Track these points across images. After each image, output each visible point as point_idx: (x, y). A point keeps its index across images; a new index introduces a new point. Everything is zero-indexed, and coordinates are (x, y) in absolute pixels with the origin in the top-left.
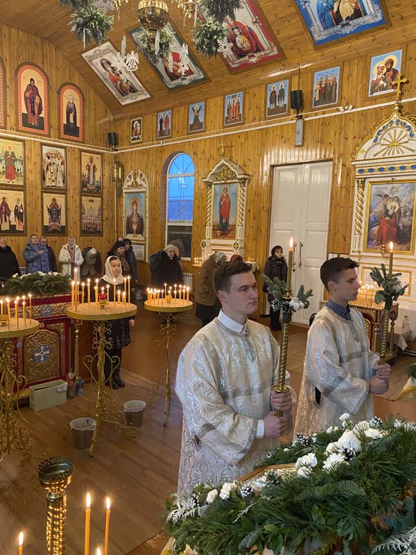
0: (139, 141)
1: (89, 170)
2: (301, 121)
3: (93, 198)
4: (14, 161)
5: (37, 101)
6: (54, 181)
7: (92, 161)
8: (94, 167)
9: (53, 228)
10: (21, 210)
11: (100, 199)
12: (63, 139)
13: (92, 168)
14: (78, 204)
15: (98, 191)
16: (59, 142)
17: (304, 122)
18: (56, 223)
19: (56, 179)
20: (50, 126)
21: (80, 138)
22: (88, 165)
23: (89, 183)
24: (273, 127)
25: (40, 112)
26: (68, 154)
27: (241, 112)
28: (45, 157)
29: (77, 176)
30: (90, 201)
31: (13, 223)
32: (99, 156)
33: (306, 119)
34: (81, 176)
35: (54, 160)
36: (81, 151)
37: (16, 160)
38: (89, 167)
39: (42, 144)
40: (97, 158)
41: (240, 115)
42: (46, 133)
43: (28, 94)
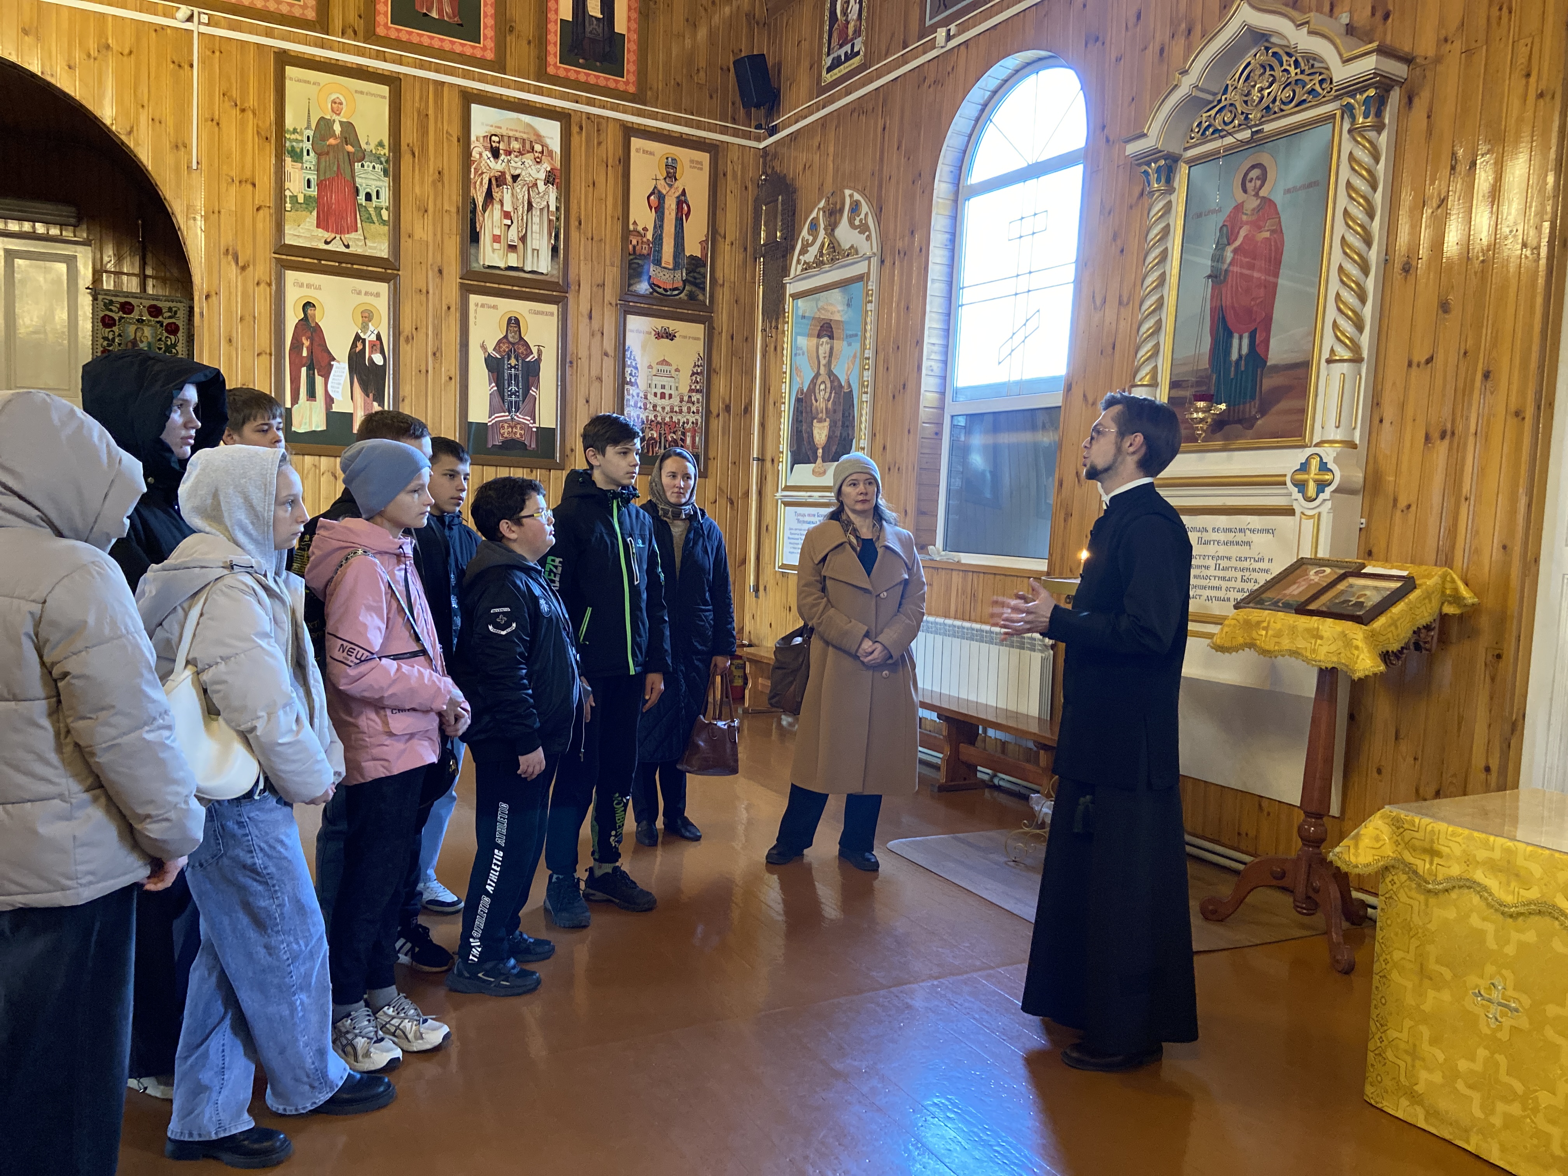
0: (855, 62)
1: (659, 210)
3: (673, 325)
4: (352, 159)
6: (512, 248)
7: (671, 175)
8: (681, 200)
10: (378, 359)
11: (698, 330)
12: (555, 80)
13: (670, 205)
14: (609, 345)
15: (692, 297)
16: (539, 91)
18: (520, 417)
19: (523, 239)
20: (505, 27)
21: (628, 81)
22: (655, 191)
23: (658, 262)
26: (575, 140)
29: (611, 232)
30: (659, 336)
31: (342, 405)
32: (704, 157)
34: (627, 233)
35: (515, 165)
36: (629, 131)
37: (362, 156)
38: (661, 198)
39: (469, 98)
40: (696, 165)
42: (490, 55)
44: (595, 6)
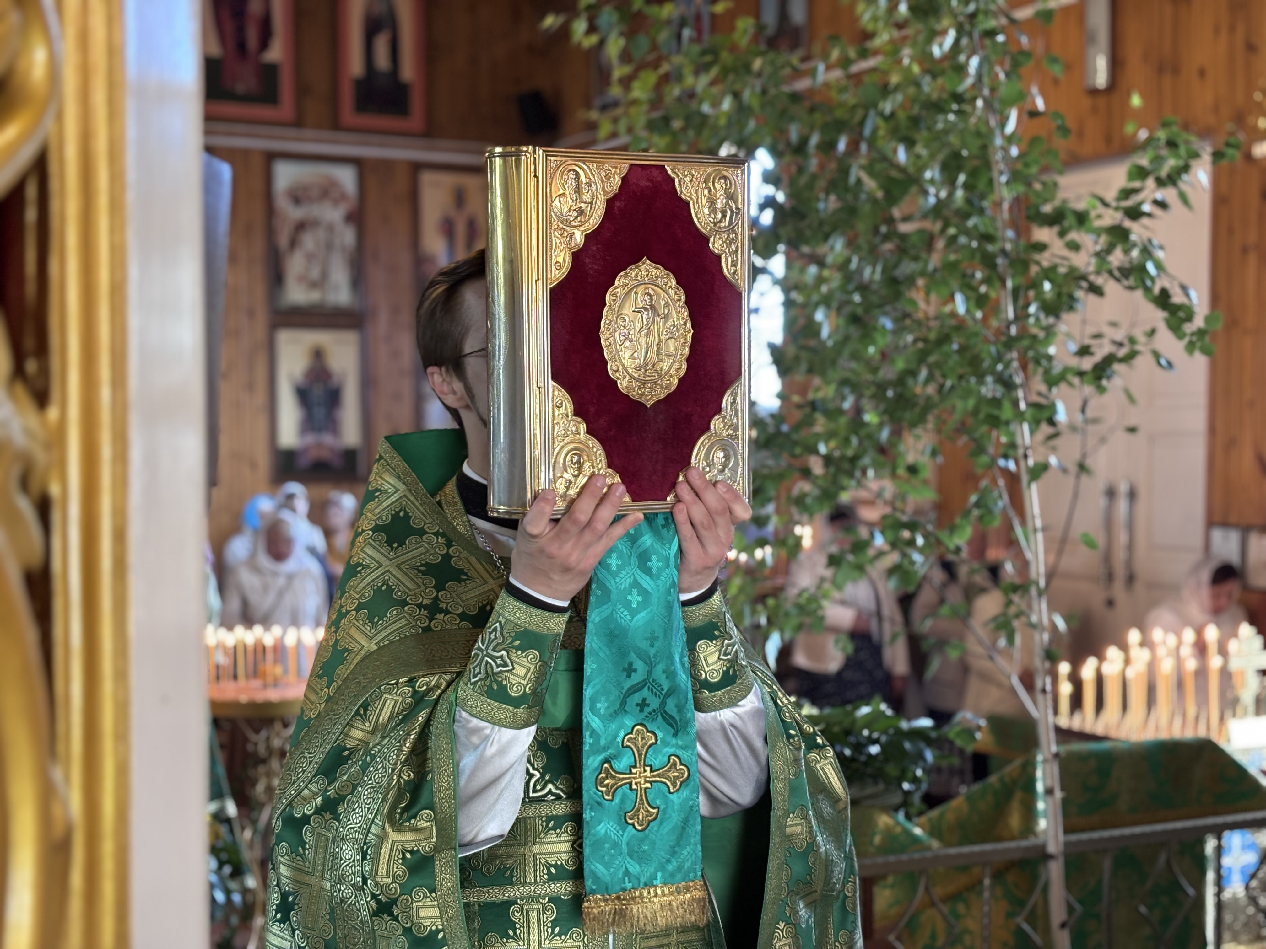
1: (450, 233)
6: (314, 285)
7: (460, 205)
9: (313, 455)
12: (348, 130)
13: (461, 230)
14: (405, 364)
16: (335, 142)
18: (326, 438)
19: (325, 275)
20: (301, 91)
21: (416, 120)
22: (446, 220)
25: (264, 46)
28: (282, 203)
29: (406, 259)
35: (315, 210)
36: (417, 167)
38: (452, 223)
39: (271, 157)
42: (289, 115)
44: (382, 61)
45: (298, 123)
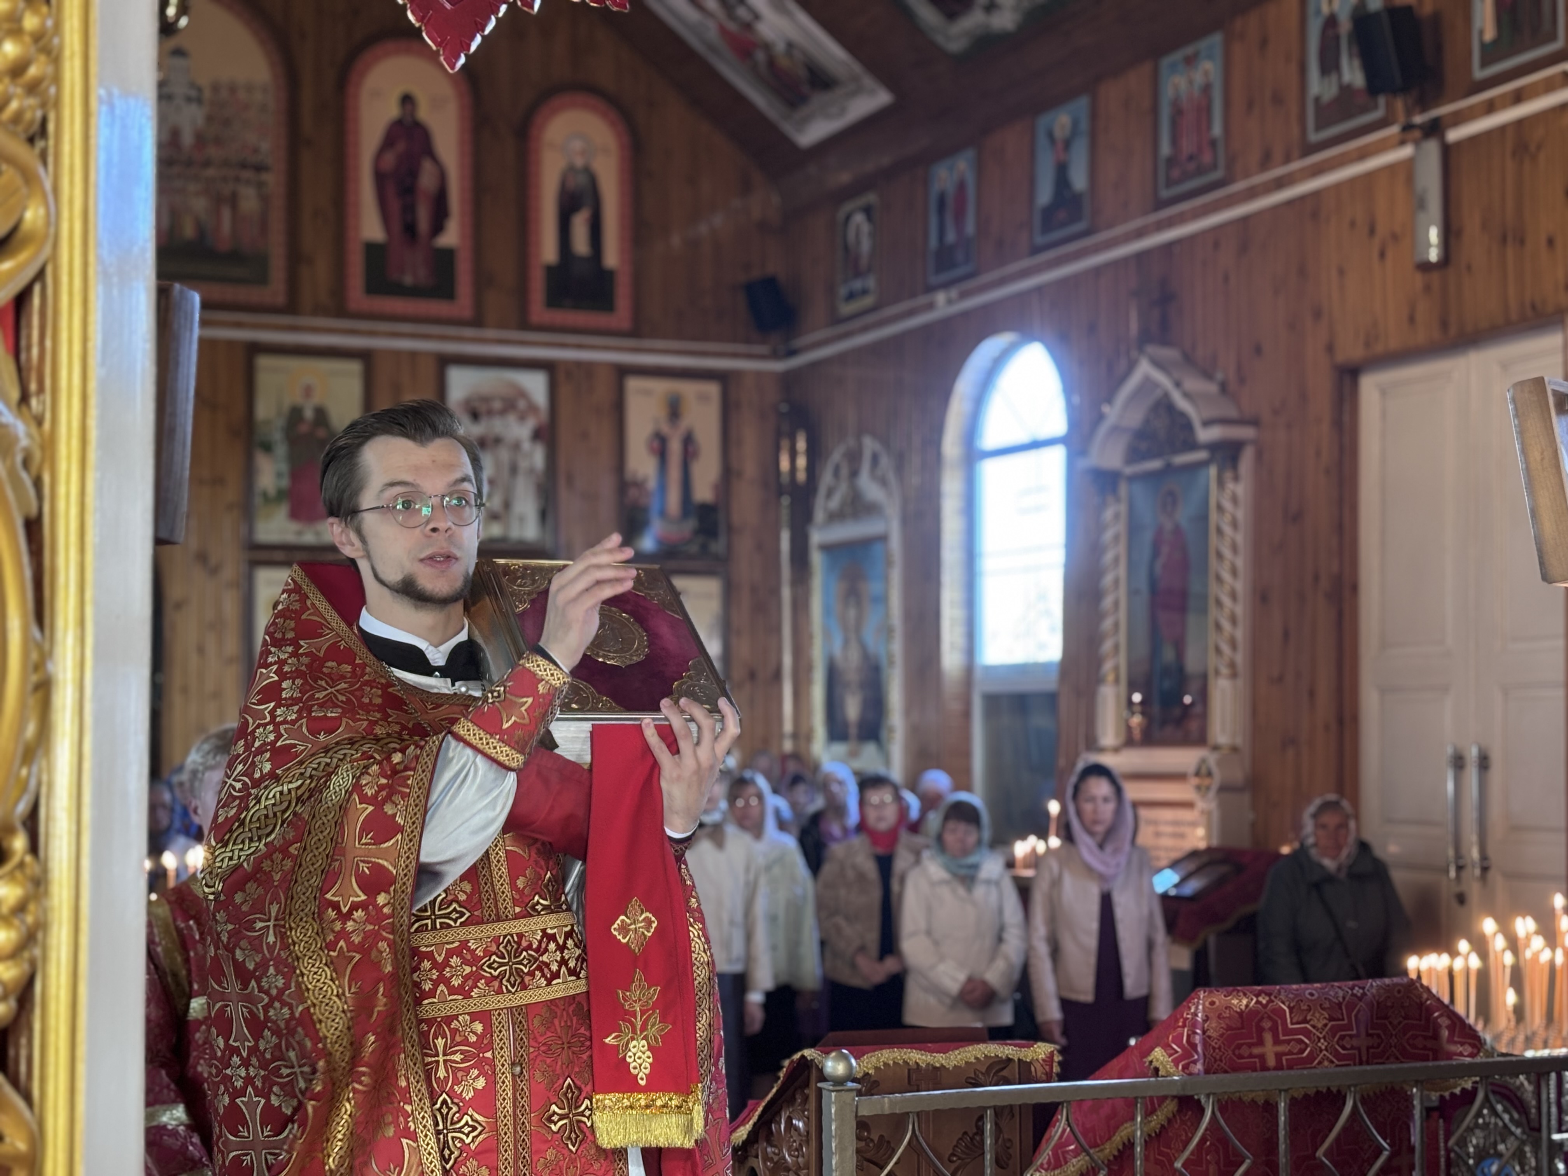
0: (868, 301)
1: (662, 455)
2: (1432, 148)
5: (427, 180)
7: (675, 414)
8: (688, 441)
12: (541, 328)
13: (675, 447)
16: (520, 343)
17: (1447, 151)
20: (484, 281)
21: (621, 317)
22: (657, 434)
23: (661, 515)
24: (1338, 187)
25: (438, 227)
26: (562, 390)
27: (1217, 130)
29: (609, 485)
33: (1453, 135)
34: (623, 486)
35: (497, 426)
36: (623, 372)
38: (664, 440)
39: (445, 361)
40: (703, 398)
41: (1213, 143)
42: (466, 312)
43: (390, 160)
44: (581, 244)
45: (478, 321)
